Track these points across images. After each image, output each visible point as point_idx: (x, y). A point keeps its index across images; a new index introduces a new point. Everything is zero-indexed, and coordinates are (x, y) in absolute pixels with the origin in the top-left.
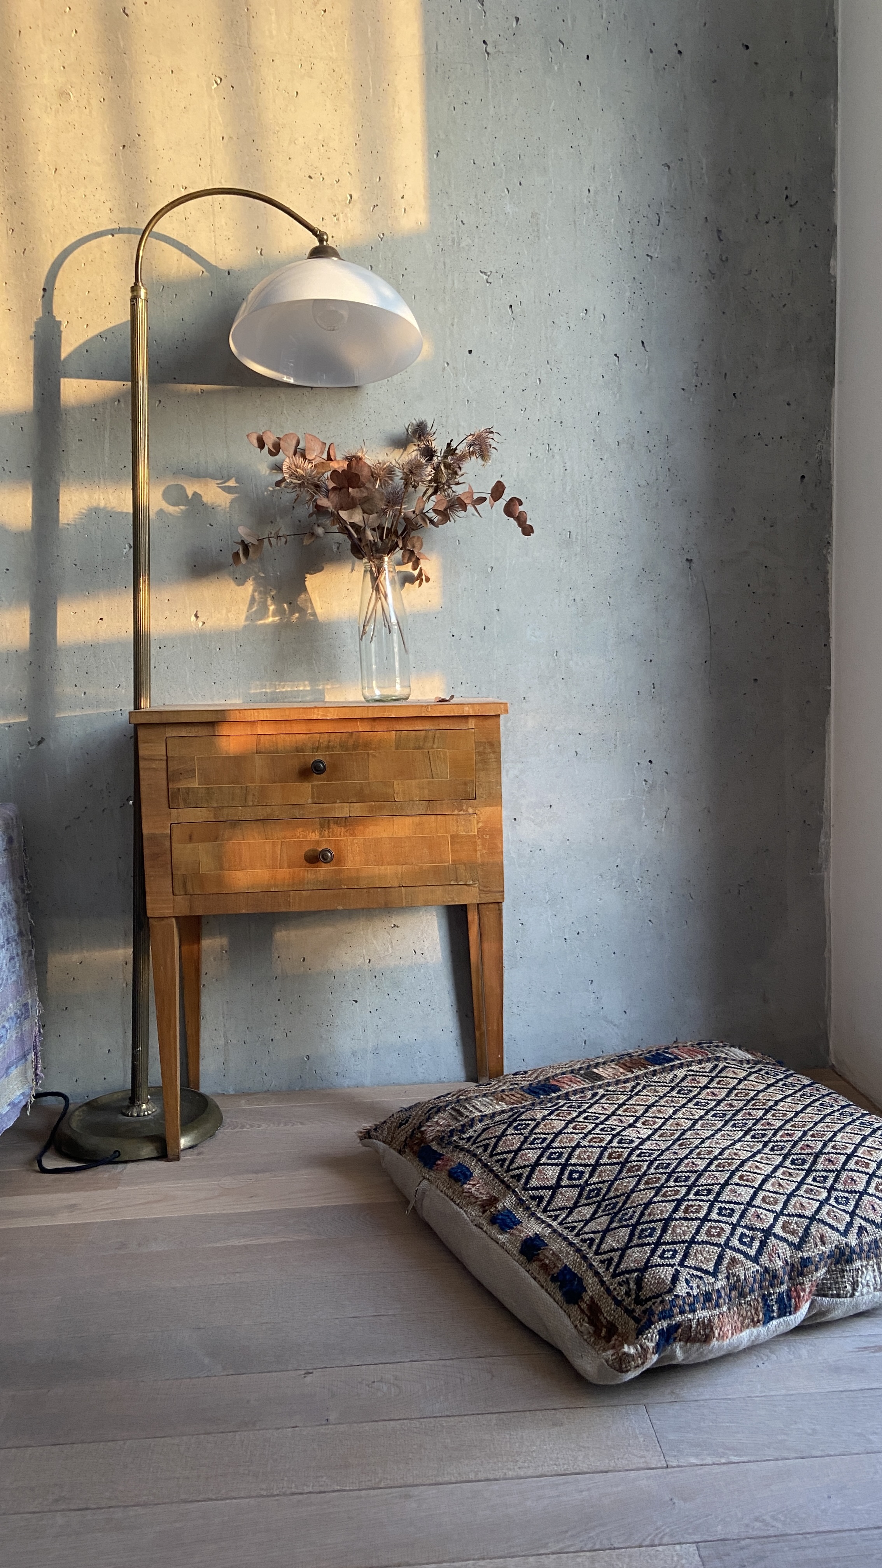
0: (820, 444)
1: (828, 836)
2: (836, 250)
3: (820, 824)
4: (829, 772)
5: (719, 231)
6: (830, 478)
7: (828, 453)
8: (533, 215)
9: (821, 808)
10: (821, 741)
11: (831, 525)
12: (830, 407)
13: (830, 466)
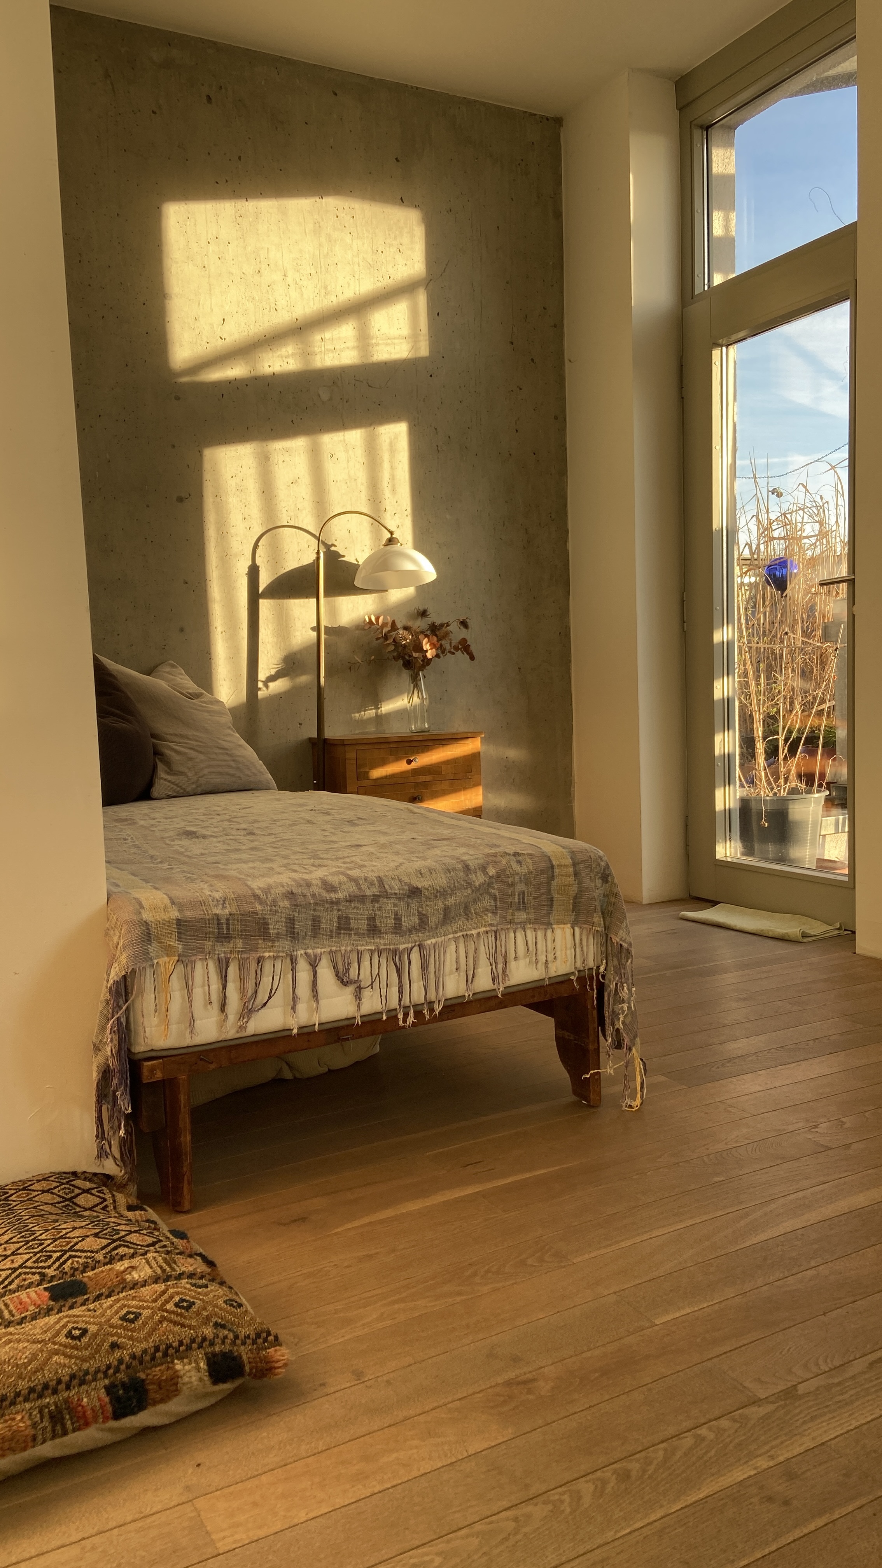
0: (566, 619)
5: (526, 529)
6: (570, 633)
7: (569, 623)
8: (458, 520)
11: (571, 653)
13: (569, 628)
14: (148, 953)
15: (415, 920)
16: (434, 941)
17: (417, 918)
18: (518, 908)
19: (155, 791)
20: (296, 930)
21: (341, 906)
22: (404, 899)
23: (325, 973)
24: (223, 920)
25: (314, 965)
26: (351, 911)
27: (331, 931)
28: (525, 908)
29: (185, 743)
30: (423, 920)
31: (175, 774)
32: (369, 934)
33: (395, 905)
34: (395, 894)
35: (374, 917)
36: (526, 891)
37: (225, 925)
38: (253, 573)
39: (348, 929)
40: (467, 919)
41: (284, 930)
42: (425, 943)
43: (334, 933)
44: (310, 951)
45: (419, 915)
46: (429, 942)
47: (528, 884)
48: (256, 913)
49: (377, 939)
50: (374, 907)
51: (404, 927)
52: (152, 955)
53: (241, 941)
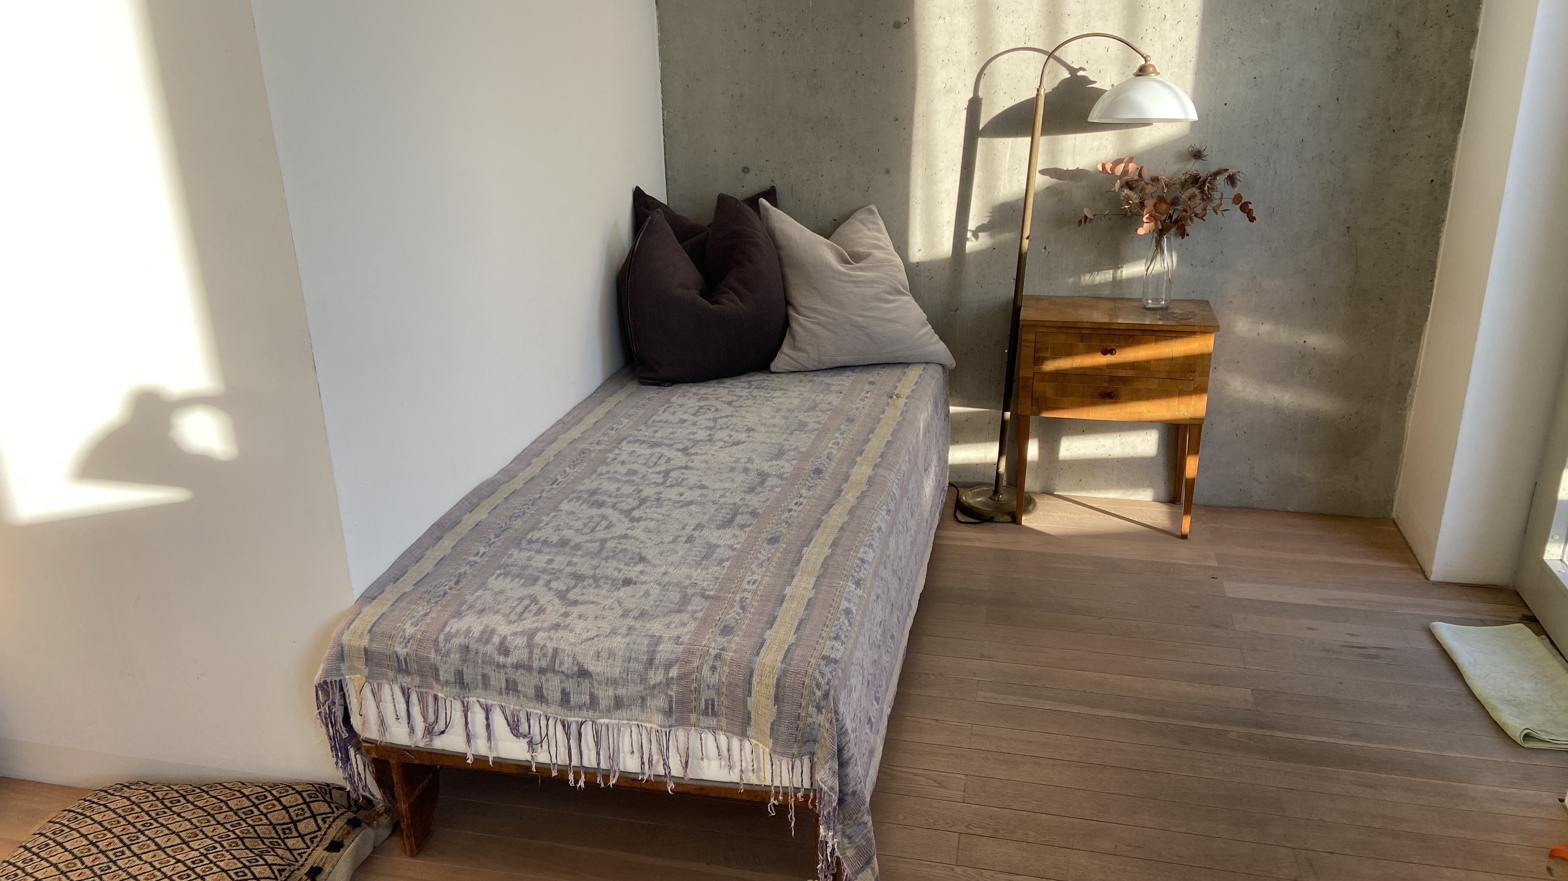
0: (1447, 161)
1: (1414, 391)
2: (1476, 43)
3: (1409, 385)
4: (1421, 355)
5: (1398, 32)
6: (1451, 182)
7: (1451, 167)
8: (1278, 24)
9: (1412, 376)
10: (1419, 337)
11: (1446, 210)
12: (1457, 139)
13: (1451, 174)
14: (340, 670)
15: (586, 699)
16: (607, 721)
17: (588, 697)
18: (705, 713)
19: (773, 366)
20: (465, 682)
21: (508, 671)
22: (572, 677)
23: (499, 721)
24: (402, 658)
25: (487, 710)
26: (519, 676)
27: (501, 689)
28: (714, 714)
29: (815, 318)
30: (594, 702)
31: (798, 349)
32: (537, 700)
33: (562, 682)
34: (563, 672)
35: (541, 687)
36: (716, 700)
37: (403, 662)
38: (974, 107)
39: (516, 690)
40: (643, 711)
41: (453, 680)
42: (598, 721)
43: (504, 691)
44: (481, 700)
45: (590, 695)
46: (602, 721)
47: (719, 693)
48: (428, 658)
49: (544, 707)
50: (541, 678)
51: (572, 703)
52: (343, 672)
53: (418, 679)
